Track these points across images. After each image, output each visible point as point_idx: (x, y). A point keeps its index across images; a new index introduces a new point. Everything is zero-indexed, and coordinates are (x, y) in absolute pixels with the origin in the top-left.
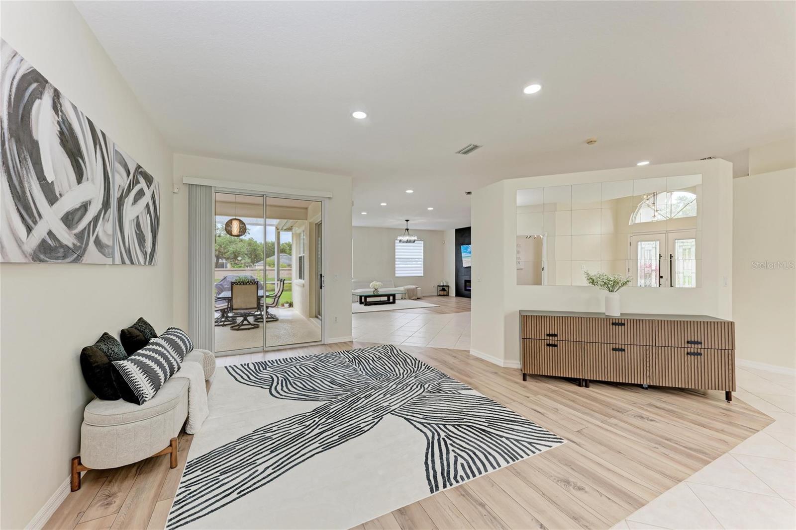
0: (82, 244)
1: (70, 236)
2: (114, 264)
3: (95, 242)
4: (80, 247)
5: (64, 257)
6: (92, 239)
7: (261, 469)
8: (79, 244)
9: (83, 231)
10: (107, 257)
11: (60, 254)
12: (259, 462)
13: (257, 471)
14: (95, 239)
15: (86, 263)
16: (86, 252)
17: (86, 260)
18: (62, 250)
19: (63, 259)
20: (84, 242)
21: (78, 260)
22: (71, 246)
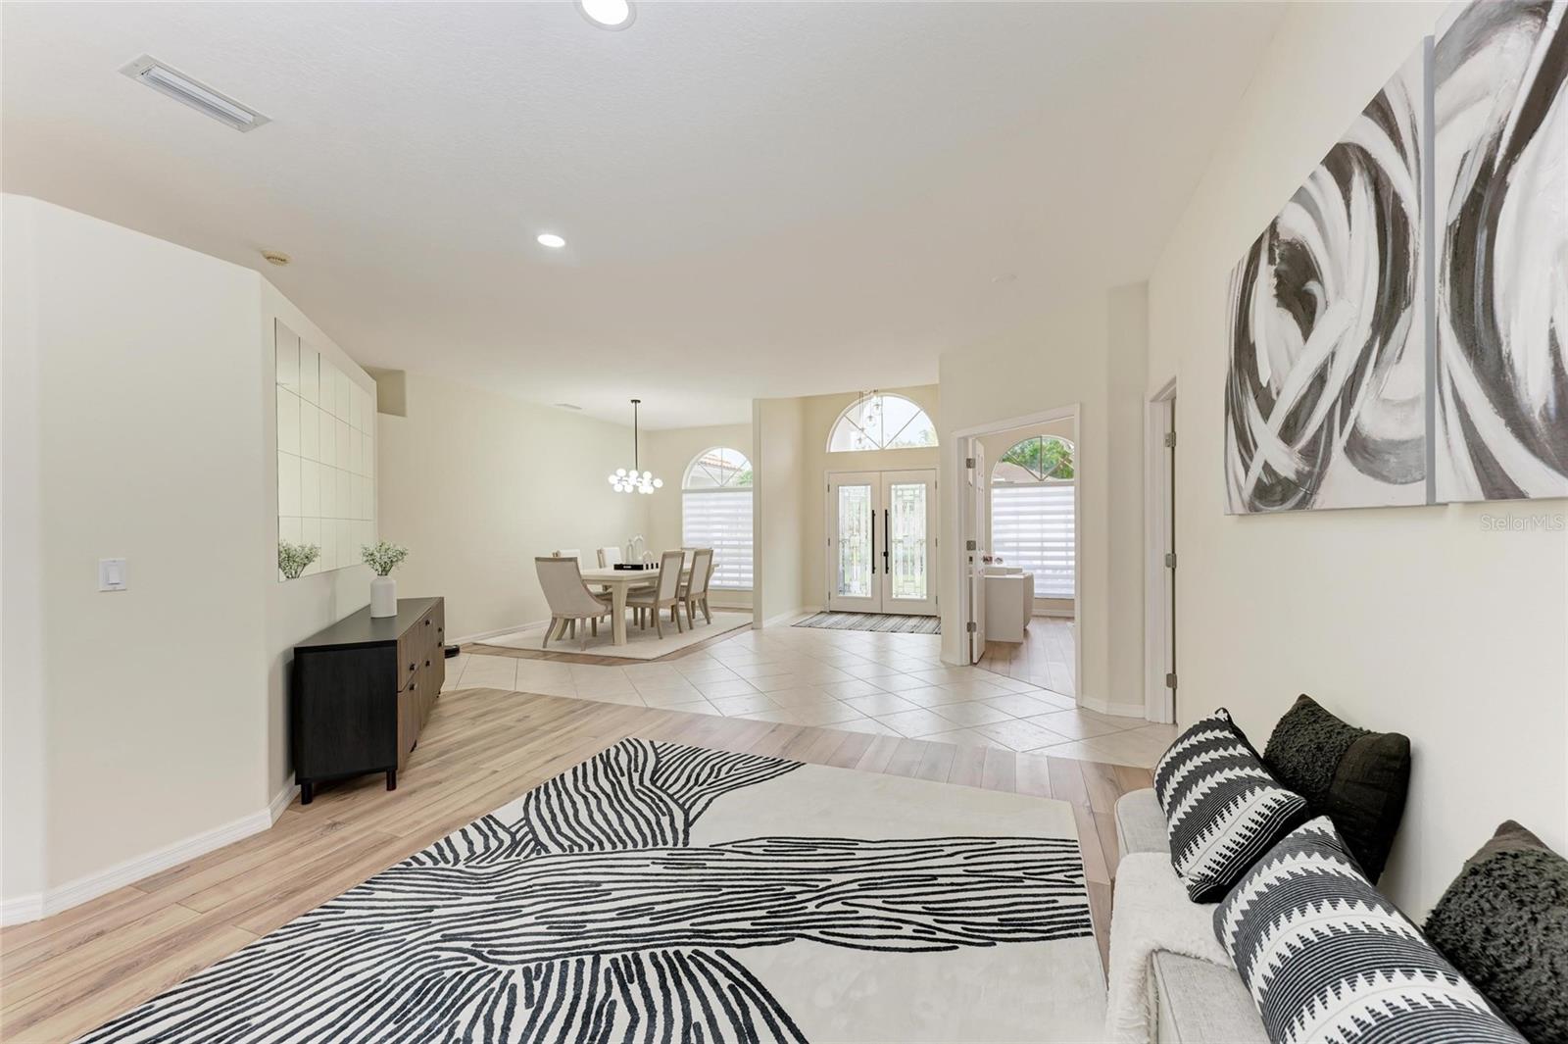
0: (1314, 466)
1: (1291, 459)
2: (1432, 502)
3: (1349, 450)
4: (1310, 473)
5: (1283, 500)
6: (1339, 443)
7: (959, 859)
8: (1307, 469)
9: (1315, 439)
10: (1395, 483)
11: (1278, 497)
12: (960, 871)
13: (966, 858)
14: (1348, 442)
15: (1323, 508)
16: (1323, 483)
17: (1323, 503)
18: (1279, 489)
19: (1281, 504)
20: (1319, 461)
21: (1303, 504)
22: (1292, 476)
